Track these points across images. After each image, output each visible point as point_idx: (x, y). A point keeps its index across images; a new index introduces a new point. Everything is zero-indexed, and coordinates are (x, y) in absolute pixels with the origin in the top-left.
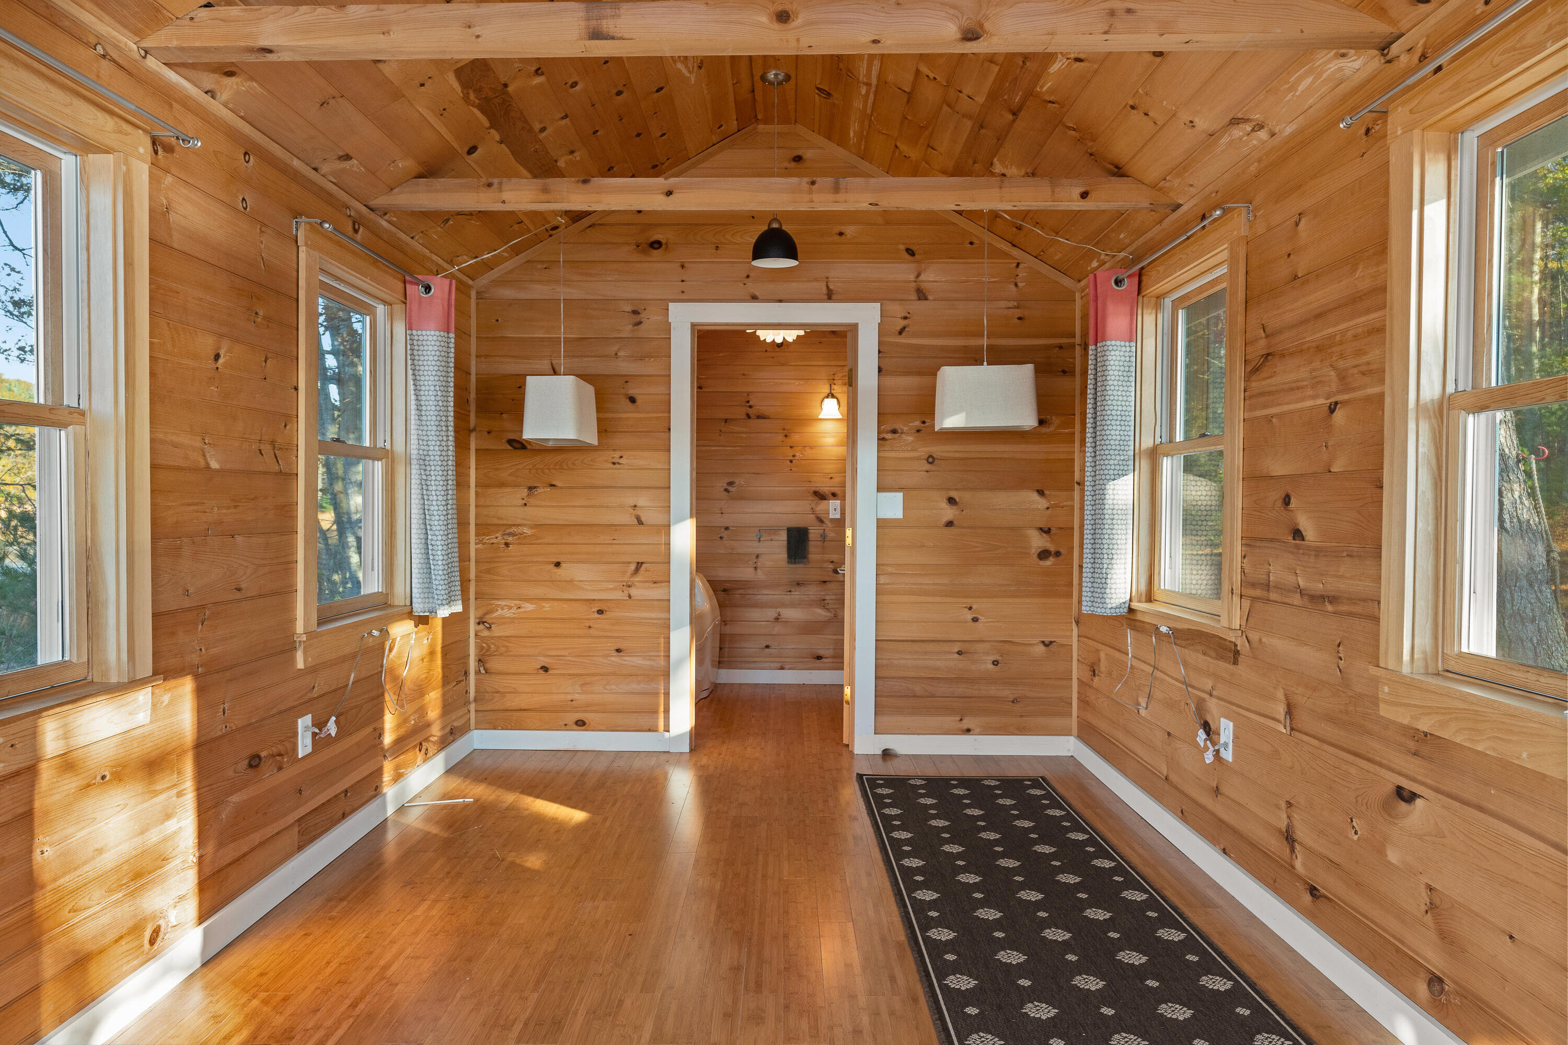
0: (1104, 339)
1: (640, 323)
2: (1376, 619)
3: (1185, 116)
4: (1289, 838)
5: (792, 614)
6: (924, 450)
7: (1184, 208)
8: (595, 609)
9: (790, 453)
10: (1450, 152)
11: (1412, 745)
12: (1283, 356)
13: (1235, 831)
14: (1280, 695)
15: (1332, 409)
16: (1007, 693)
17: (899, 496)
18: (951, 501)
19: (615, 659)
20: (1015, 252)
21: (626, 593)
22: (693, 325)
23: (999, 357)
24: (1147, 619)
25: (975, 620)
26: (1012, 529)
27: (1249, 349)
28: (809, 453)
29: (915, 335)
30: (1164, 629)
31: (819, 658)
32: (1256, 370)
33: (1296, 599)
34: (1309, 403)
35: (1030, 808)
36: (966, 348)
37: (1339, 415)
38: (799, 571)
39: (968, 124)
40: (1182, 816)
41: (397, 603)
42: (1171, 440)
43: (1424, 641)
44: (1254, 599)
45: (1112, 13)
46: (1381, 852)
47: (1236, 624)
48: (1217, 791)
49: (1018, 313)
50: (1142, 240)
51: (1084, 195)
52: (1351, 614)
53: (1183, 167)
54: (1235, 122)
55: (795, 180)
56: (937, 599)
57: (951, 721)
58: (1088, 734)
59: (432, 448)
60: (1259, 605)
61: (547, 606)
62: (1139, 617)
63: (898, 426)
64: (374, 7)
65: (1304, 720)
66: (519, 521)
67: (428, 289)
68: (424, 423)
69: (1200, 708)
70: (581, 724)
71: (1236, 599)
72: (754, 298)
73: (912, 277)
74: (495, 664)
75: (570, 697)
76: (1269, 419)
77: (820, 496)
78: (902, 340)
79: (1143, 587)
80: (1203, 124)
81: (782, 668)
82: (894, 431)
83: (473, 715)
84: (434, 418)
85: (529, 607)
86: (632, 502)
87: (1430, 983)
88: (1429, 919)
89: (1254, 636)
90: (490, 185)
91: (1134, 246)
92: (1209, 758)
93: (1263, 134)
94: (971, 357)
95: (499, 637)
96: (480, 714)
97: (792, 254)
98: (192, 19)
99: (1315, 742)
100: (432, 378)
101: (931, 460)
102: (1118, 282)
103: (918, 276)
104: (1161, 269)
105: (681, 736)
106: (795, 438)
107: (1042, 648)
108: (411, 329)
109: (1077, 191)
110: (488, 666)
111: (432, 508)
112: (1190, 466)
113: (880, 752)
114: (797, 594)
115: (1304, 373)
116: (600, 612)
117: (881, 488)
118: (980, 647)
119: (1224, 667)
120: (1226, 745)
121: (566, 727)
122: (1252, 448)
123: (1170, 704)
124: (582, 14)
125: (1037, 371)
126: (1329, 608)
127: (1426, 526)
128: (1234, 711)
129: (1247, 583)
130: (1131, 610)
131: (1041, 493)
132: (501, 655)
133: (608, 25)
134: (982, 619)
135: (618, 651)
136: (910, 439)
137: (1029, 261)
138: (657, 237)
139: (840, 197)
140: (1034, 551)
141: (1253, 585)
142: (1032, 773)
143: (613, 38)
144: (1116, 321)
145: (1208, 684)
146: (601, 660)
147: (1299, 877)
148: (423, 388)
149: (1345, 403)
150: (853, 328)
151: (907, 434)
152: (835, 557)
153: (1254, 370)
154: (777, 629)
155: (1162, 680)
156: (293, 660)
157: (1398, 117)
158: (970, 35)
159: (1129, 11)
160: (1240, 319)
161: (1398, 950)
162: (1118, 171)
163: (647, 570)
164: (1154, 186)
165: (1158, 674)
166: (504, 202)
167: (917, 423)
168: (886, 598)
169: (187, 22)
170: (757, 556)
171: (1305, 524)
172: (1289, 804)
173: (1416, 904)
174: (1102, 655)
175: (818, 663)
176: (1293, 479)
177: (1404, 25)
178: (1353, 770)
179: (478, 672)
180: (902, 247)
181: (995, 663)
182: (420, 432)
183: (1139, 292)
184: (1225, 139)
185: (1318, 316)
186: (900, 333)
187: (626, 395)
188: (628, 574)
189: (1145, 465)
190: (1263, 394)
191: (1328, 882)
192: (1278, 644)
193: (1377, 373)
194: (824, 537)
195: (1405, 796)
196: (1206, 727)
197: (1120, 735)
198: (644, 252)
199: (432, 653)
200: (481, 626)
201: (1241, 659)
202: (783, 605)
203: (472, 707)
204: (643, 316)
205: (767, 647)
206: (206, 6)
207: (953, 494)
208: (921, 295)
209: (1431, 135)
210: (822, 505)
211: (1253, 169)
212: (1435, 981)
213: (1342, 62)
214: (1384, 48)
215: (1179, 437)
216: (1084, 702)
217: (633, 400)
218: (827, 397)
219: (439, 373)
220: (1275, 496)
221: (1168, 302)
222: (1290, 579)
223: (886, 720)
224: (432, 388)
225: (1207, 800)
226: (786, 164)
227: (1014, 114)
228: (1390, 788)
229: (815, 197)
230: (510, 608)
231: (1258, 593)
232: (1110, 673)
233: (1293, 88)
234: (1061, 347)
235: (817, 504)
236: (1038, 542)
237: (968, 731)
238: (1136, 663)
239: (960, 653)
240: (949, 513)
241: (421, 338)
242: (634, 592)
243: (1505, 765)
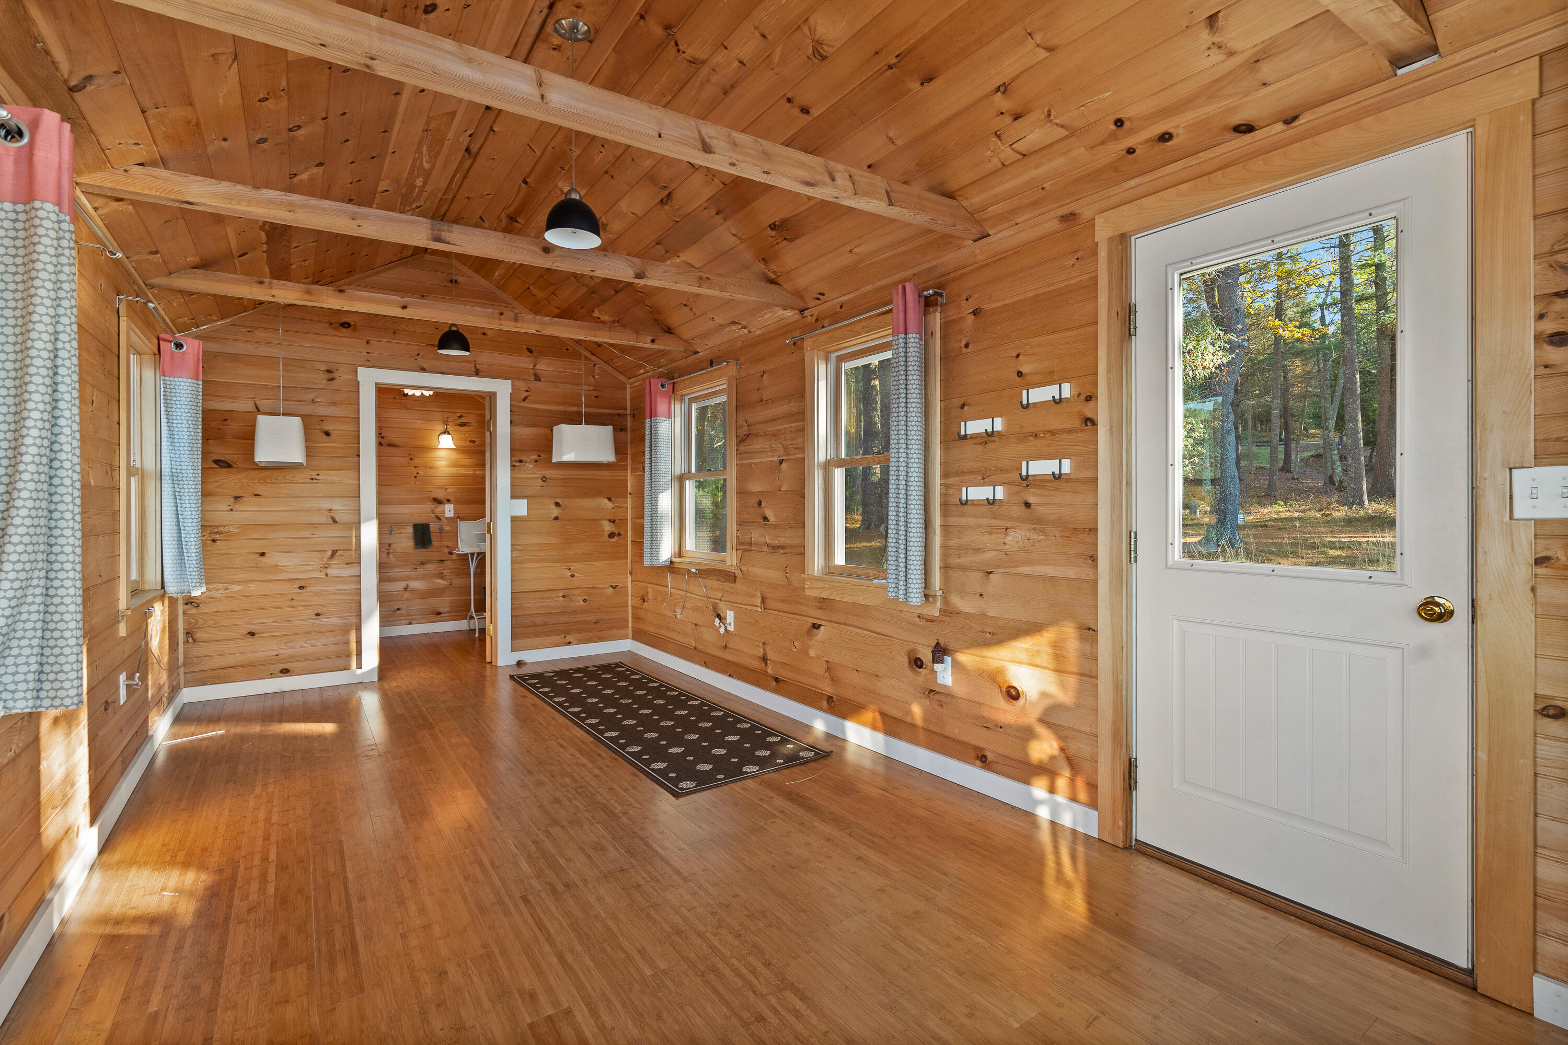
0: (656, 416)
1: (333, 379)
2: (803, 555)
3: (710, 315)
4: (765, 659)
5: (415, 585)
6: (540, 473)
7: (701, 354)
8: (297, 586)
9: (415, 471)
10: (827, 361)
11: (819, 605)
12: (756, 436)
13: (735, 664)
14: (758, 594)
15: (781, 462)
16: (592, 618)
17: (525, 501)
18: (557, 504)
19: (315, 621)
20: (593, 358)
21: (324, 573)
22: (376, 384)
23: (592, 420)
24: (681, 566)
25: (573, 576)
26: (593, 520)
27: (739, 431)
28: (429, 471)
29: (533, 402)
30: (693, 570)
31: (439, 614)
32: (742, 441)
33: (766, 549)
34: (770, 459)
35: (622, 676)
36: (570, 413)
37: (784, 465)
38: (423, 553)
39: (585, 289)
40: (706, 665)
41: (147, 587)
42: (689, 472)
43: (822, 561)
44: (743, 551)
45: (701, 278)
46: (807, 653)
47: (735, 563)
48: (726, 647)
49: (595, 393)
50: (673, 365)
51: (653, 341)
52: (791, 553)
53: (703, 336)
54: (734, 323)
55: (490, 311)
56: (550, 565)
57: (558, 638)
58: (639, 636)
59: (185, 467)
60: (746, 553)
61: (253, 587)
62: (676, 565)
63: (523, 458)
64: (283, 193)
65: (771, 603)
66: (225, 523)
67: (179, 346)
68: (176, 448)
69: (715, 607)
70: (285, 672)
71: (735, 551)
72: (423, 370)
73: (531, 366)
74: (200, 635)
75: (275, 653)
76: (750, 465)
77: (438, 502)
78: (525, 404)
79: (677, 550)
80: (718, 320)
81: (410, 623)
82: (521, 461)
83: (182, 677)
84: (187, 445)
85: (236, 588)
86: (328, 506)
87: (828, 701)
88: (827, 675)
89: (743, 568)
90: (261, 283)
91: (669, 367)
92: (722, 630)
93: (745, 331)
94: (574, 419)
95: (207, 613)
96: (188, 675)
97: (466, 348)
98: (126, 171)
99: (776, 613)
100: (184, 414)
101: (544, 479)
102: (662, 386)
103: (535, 366)
104: (687, 382)
105: (371, 671)
106: (418, 461)
107: (611, 589)
108: (164, 375)
109: (649, 339)
110: (196, 636)
111: (185, 513)
112: (700, 485)
113: (515, 663)
114: (421, 570)
115: (767, 445)
116: (301, 588)
117: (513, 497)
118: (576, 592)
119: (728, 586)
120: (730, 624)
121: (272, 675)
122: (741, 478)
123: (696, 609)
124: (429, 226)
125: (614, 429)
126: (781, 551)
127: (821, 514)
128: (733, 605)
129: (740, 543)
130: (672, 562)
131: (609, 499)
132: (209, 627)
133: (445, 235)
134: (577, 575)
135: (317, 615)
136: (531, 466)
137: (600, 364)
138: (349, 320)
139: (518, 324)
140: (606, 534)
141: (743, 544)
142: (616, 660)
143: (449, 243)
144: (661, 406)
145: (719, 595)
146: (302, 622)
147: (770, 676)
148: (175, 421)
149: (787, 460)
150: (492, 396)
151: (529, 463)
152: (450, 544)
153: (741, 441)
154: (406, 595)
155: (691, 598)
156: (117, 630)
157: (808, 343)
158: (639, 276)
159: (708, 278)
160: (734, 415)
161: (815, 692)
162: (669, 331)
163: (341, 556)
164: (686, 341)
165: (689, 595)
166: (273, 296)
167: (535, 457)
168: (517, 566)
169: (122, 172)
170: (390, 545)
171: (769, 514)
172: (764, 644)
173: (820, 669)
174: (650, 590)
175: (439, 617)
176: (762, 493)
177: (810, 305)
178: (794, 621)
179: (186, 642)
180: (525, 347)
181: (585, 601)
182: (173, 455)
183: (673, 392)
184: (728, 329)
185: (773, 420)
186: (524, 400)
187: (322, 430)
188: (325, 559)
189: (677, 485)
190: (746, 453)
191: (784, 673)
192: (757, 571)
193: (802, 449)
194: (441, 530)
195: (816, 627)
196: (719, 616)
197: (664, 632)
198: (335, 329)
199: (164, 628)
200: (189, 606)
201: (737, 580)
202: (410, 579)
203: (182, 670)
204: (335, 375)
205: (398, 609)
206: (139, 164)
207: (559, 500)
208: (537, 378)
209: (820, 353)
210: (440, 508)
211: (739, 344)
212: (830, 699)
213: (784, 312)
214: (802, 311)
215: (693, 471)
216: (636, 618)
217: (327, 434)
218: (444, 433)
219: (191, 411)
220: (754, 501)
221: (686, 398)
222: (763, 540)
223: (520, 642)
224: (185, 422)
225: (720, 653)
226: (446, 284)
227: (617, 292)
228: (810, 625)
229: (502, 322)
230: (218, 590)
231: (746, 547)
232: (655, 599)
233: (763, 316)
234: (619, 415)
235: (436, 507)
236: (608, 528)
237: (569, 643)
238: (673, 591)
239: (563, 596)
240: (555, 512)
241: (173, 383)
242: (331, 572)
243: (854, 604)
